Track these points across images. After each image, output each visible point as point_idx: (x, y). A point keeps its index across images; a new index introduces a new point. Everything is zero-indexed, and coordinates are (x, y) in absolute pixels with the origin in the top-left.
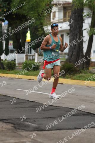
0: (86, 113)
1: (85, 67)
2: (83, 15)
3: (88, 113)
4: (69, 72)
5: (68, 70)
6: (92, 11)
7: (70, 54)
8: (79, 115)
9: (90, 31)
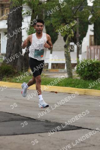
0: (25, 118)
1: (23, 69)
2: (23, 14)
3: (28, 117)
4: (7, 74)
5: (6, 72)
6: (32, 9)
7: (7, 55)
8: (18, 120)
9: (30, 30)
